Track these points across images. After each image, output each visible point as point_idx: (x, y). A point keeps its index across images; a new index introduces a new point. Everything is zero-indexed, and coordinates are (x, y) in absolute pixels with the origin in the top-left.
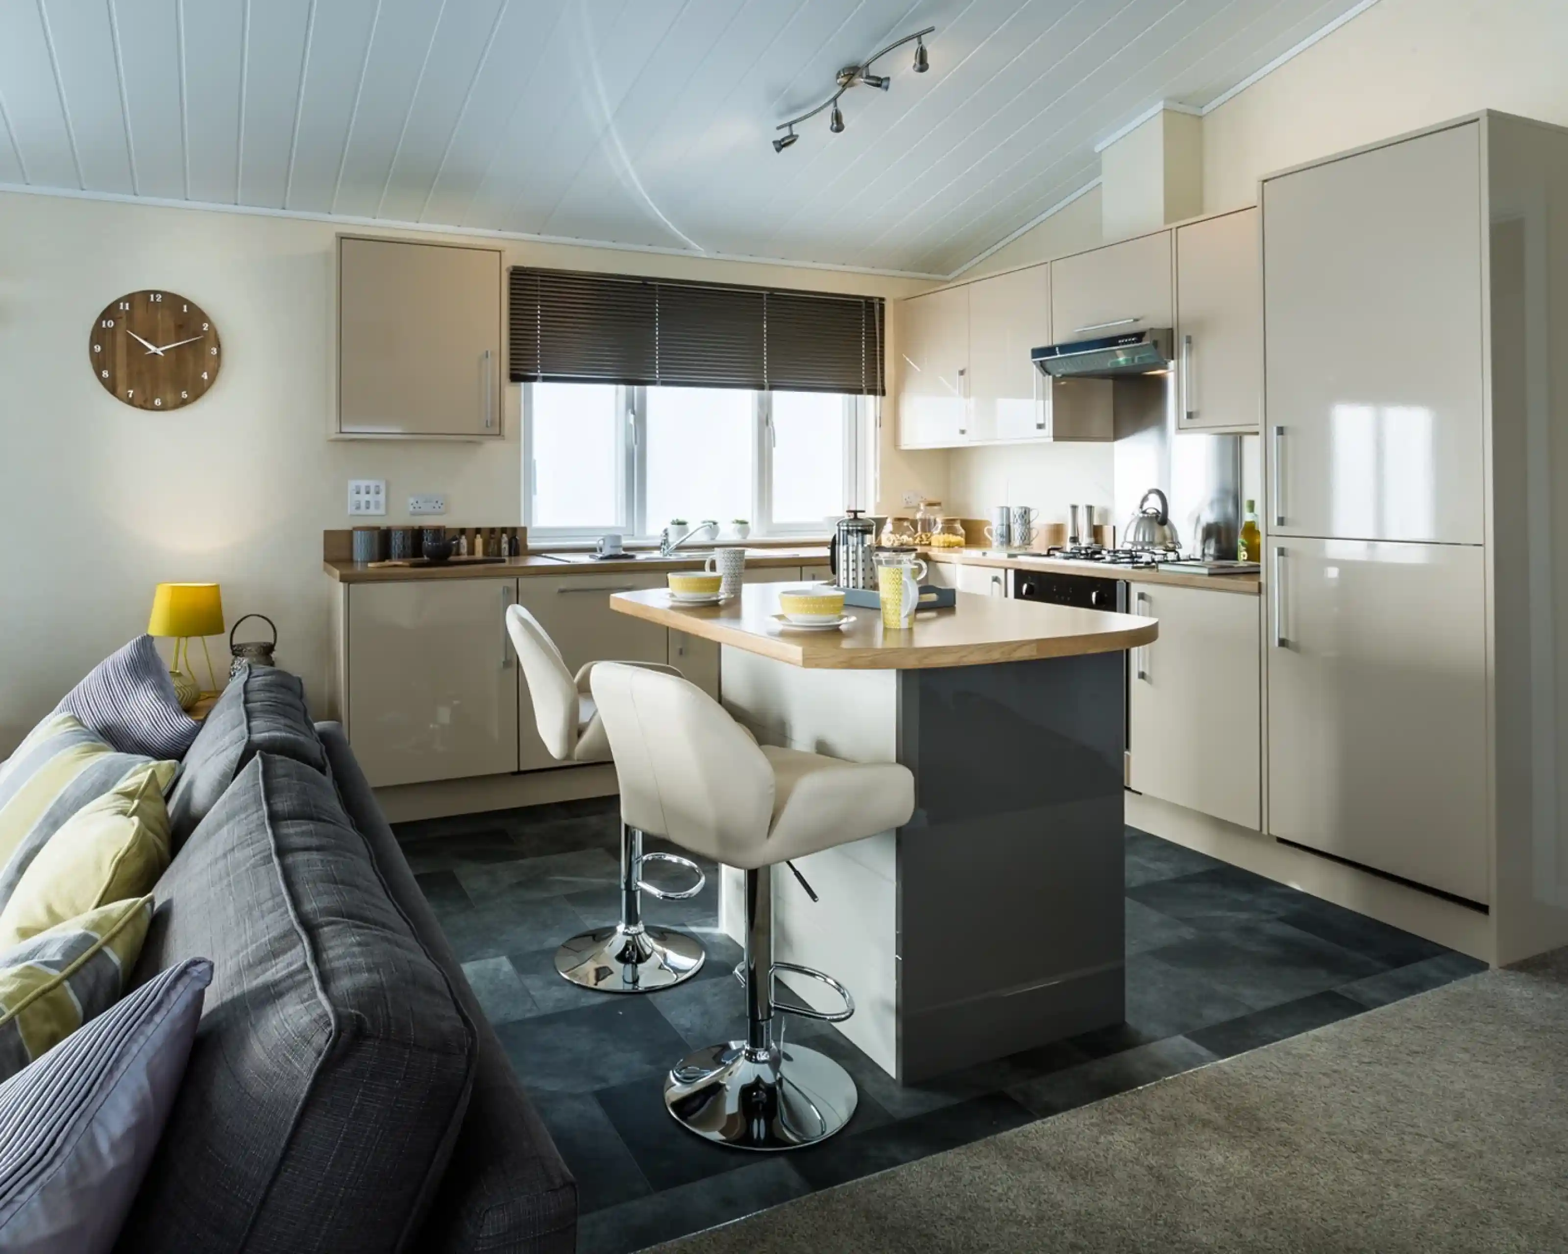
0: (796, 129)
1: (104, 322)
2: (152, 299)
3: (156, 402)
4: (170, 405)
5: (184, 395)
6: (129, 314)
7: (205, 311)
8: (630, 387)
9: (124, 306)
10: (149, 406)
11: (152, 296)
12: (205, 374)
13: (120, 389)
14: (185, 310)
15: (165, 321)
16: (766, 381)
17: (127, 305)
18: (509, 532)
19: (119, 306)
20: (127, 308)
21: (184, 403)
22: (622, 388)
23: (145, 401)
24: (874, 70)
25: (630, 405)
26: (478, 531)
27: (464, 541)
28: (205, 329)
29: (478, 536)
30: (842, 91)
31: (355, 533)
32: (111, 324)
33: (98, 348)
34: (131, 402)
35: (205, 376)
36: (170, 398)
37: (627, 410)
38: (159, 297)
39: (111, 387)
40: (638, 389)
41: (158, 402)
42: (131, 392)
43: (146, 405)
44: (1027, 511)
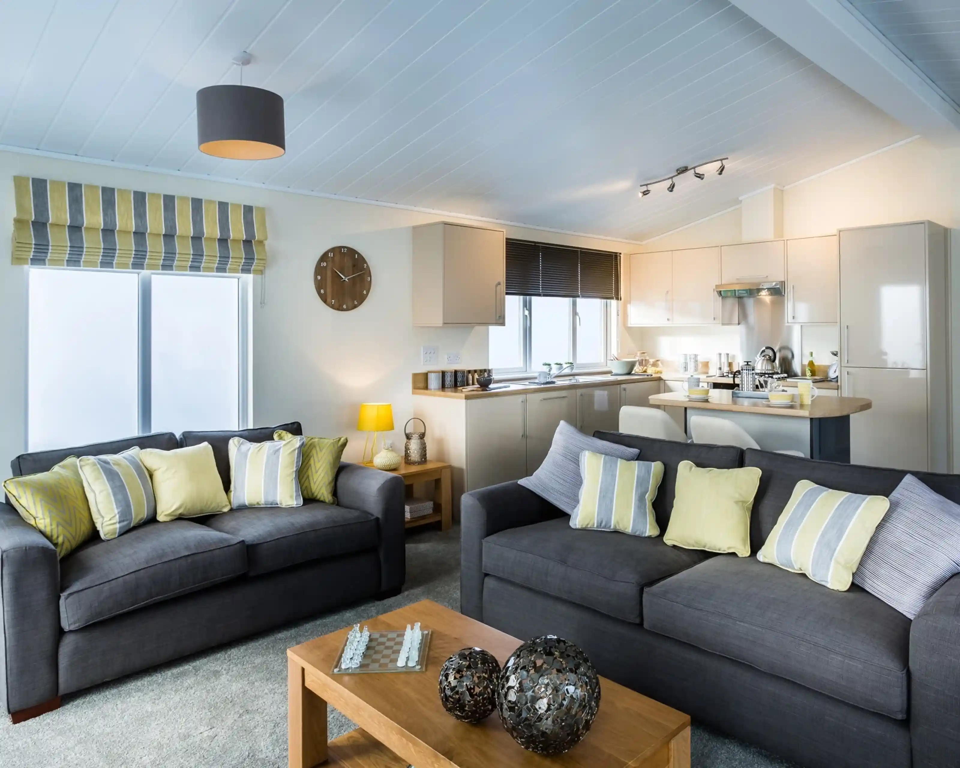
0: (650, 187)
1: (322, 263)
2: (343, 251)
3: (344, 306)
4: (350, 308)
5: (356, 303)
6: (333, 258)
7: (364, 257)
8: (525, 297)
9: (331, 255)
10: (341, 308)
11: (343, 249)
12: (365, 291)
13: (329, 300)
14: (356, 257)
15: (348, 263)
16: (580, 293)
17: (332, 254)
18: (487, 371)
19: (328, 255)
20: (332, 256)
21: (355, 307)
22: (522, 297)
23: (340, 306)
24: (699, 170)
25: (525, 305)
26: (475, 371)
27: (470, 376)
28: (365, 267)
29: (476, 374)
30: (677, 175)
31: (429, 374)
32: (325, 264)
33: (319, 278)
34: (333, 307)
36: (350, 304)
37: (524, 307)
38: (346, 249)
39: (324, 298)
40: (529, 298)
41: (345, 307)
42: (333, 301)
43: (339, 308)
44: (696, 356)
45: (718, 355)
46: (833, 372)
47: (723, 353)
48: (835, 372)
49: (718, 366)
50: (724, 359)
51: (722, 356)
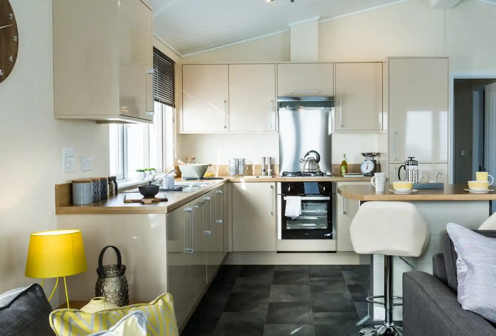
5: (2, 74)
12: (11, 57)
21: (1, 80)
35: (11, 58)
44: (244, 160)
45: (263, 159)
46: (366, 169)
47: (267, 156)
48: (367, 168)
49: (263, 169)
50: (268, 163)
51: (266, 159)
